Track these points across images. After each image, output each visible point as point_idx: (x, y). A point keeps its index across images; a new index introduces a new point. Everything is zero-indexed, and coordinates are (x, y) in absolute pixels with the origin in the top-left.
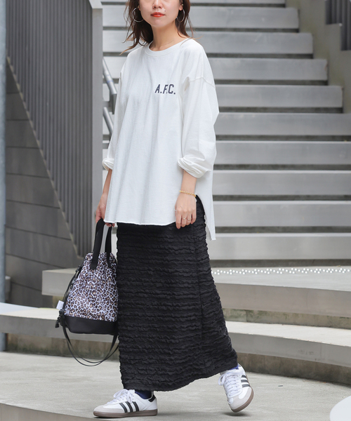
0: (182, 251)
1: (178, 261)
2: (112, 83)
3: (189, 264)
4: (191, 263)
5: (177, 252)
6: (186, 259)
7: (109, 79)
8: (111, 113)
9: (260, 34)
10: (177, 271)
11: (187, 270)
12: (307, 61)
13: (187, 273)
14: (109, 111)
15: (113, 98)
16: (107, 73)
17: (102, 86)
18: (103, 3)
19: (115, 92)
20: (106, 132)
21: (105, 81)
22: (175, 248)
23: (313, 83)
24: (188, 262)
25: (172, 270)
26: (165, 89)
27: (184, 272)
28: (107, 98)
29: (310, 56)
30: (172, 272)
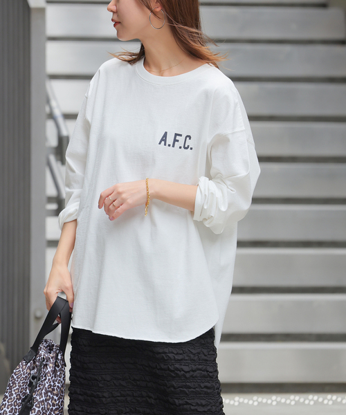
0: (195, 374)
1: (190, 388)
2: (61, 120)
3: (206, 393)
4: (209, 391)
5: (188, 375)
6: (202, 385)
7: (57, 113)
8: (59, 164)
9: (287, 48)
10: (187, 403)
11: (204, 402)
13: (203, 406)
14: (57, 160)
15: (62, 142)
16: (53, 103)
19: (64, 133)
20: (51, 191)
21: (51, 116)
22: (186, 369)
24: (205, 390)
25: (181, 402)
26: (175, 140)
27: (198, 404)
28: (53, 142)
30: (180, 405)
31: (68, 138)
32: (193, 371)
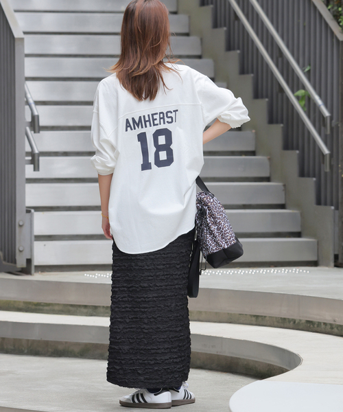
18: (25, 33)
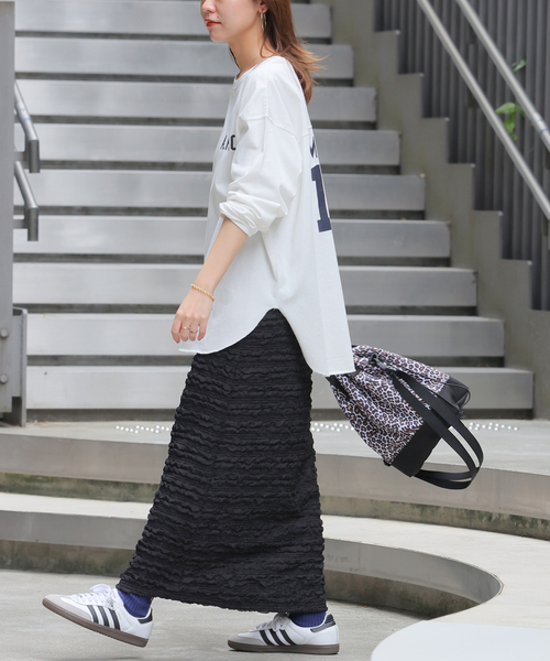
2: (29, 123)
7: (25, 115)
8: (27, 171)
12: (344, 91)
14: (24, 168)
15: (31, 148)
16: (21, 105)
17: (12, 128)
19: (33, 137)
20: (18, 201)
21: (19, 118)
23: (353, 125)
28: (21, 147)
29: (349, 83)
31: (37, 142)
32: (209, 384)
